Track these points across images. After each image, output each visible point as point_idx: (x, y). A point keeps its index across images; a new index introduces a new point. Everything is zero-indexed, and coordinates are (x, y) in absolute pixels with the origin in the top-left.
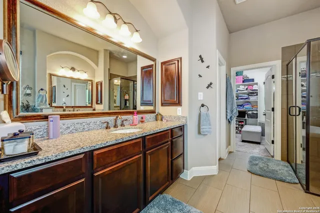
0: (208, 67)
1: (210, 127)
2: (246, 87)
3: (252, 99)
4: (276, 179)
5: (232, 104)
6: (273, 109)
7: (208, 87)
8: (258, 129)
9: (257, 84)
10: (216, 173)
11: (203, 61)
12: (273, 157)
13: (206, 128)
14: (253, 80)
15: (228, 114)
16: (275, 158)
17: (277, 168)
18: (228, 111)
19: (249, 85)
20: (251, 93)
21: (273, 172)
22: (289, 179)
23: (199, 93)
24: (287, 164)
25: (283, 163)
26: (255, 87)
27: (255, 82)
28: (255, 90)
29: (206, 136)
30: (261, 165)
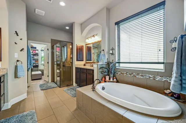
0: (21, 39)
1: (24, 73)
2: (32, 51)
3: (35, 57)
4: (51, 88)
5: (30, 60)
6: (48, 63)
7: (21, 51)
8: (40, 72)
9: (38, 50)
10: (26, 97)
11: (18, 35)
12: (48, 82)
13: (21, 74)
14: (36, 48)
15: (29, 66)
16: (49, 82)
17: (51, 85)
18: (29, 64)
19: (34, 50)
20: (35, 55)
21: (50, 86)
22: (55, 86)
23: (15, 54)
24: (53, 83)
25: (52, 83)
26: (37, 52)
27: (37, 49)
28: (37, 53)
29: (20, 78)
30: (45, 86)
